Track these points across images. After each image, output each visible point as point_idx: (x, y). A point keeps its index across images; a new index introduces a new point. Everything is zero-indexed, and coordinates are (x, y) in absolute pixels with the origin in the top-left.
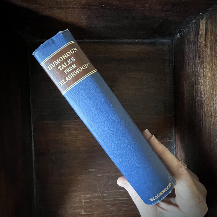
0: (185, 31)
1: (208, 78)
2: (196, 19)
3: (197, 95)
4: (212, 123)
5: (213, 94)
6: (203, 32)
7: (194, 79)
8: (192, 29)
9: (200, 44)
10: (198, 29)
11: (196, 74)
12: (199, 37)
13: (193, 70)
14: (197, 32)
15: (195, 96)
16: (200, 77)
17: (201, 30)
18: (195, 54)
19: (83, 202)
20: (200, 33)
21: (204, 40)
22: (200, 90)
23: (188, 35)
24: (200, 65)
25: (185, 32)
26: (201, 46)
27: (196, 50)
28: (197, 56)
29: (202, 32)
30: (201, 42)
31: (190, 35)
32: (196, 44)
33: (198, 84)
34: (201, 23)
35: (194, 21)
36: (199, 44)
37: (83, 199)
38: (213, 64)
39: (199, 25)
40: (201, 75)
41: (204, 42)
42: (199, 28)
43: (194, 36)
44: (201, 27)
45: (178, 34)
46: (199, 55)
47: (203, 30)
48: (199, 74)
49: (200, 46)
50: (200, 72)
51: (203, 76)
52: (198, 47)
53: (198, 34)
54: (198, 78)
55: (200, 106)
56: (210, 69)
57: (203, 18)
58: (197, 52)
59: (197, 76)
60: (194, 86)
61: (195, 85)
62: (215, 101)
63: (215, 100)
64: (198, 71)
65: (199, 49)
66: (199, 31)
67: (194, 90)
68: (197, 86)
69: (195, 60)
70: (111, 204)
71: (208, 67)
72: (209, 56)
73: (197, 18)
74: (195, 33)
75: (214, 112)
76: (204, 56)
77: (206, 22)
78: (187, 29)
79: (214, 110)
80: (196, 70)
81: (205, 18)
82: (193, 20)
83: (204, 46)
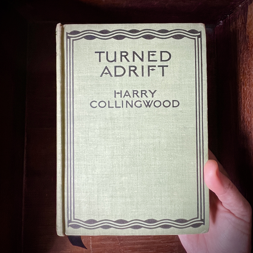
0: (230, 17)
2: (242, 4)
3: (246, 98)
7: (242, 77)
8: (239, 16)
9: (249, 34)
10: (245, 15)
11: (244, 71)
12: (247, 26)
13: (241, 66)
14: (245, 19)
15: (244, 99)
16: (249, 75)
17: (249, 17)
18: (242, 46)
19: (91, 246)
20: (248, 21)
22: (250, 92)
23: (234, 23)
24: (249, 60)
25: (230, 19)
26: (250, 36)
27: (244, 41)
28: (245, 49)
29: (250, 19)
30: (249, 31)
31: (236, 22)
32: (243, 33)
33: (247, 84)
34: (249, 9)
35: (240, 6)
36: (247, 35)
37: (91, 241)
39: (247, 11)
42: (247, 14)
43: (241, 23)
44: (249, 13)
45: (221, 22)
46: (248, 47)
48: (248, 72)
49: (248, 37)
50: (249, 69)
52: (246, 37)
53: (246, 21)
54: (247, 76)
55: (251, 112)
58: (245, 44)
59: (246, 73)
60: (243, 87)
61: (244, 85)
64: (247, 67)
65: (247, 40)
66: (246, 18)
67: (242, 91)
68: (246, 86)
69: (243, 54)
70: (130, 249)
73: (244, 2)
74: (243, 20)
78: (232, 15)
80: (244, 66)
82: (239, 4)
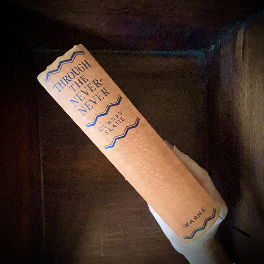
0: (220, 42)
1: (246, 97)
4: (251, 148)
5: (251, 115)
6: (241, 44)
7: (230, 97)
8: (229, 40)
11: (232, 92)
12: (236, 50)
14: (234, 44)
15: (232, 117)
16: (237, 96)
17: (238, 42)
18: (231, 69)
19: (102, 243)
20: (237, 46)
21: (242, 53)
22: (237, 111)
23: (224, 47)
25: (220, 44)
26: (239, 59)
28: (234, 72)
29: (239, 44)
30: (238, 55)
32: (232, 57)
33: (235, 103)
34: (238, 34)
35: (230, 31)
36: (236, 58)
37: (102, 238)
38: (253, 81)
39: (236, 36)
40: (238, 93)
41: (241, 56)
42: (236, 39)
43: (230, 48)
44: (238, 38)
45: (213, 46)
46: (236, 70)
47: (240, 42)
49: (237, 60)
50: (237, 90)
51: (240, 94)
52: (235, 60)
53: (235, 46)
56: (248, 86)
57: (240, 28)
58: (234, 67)
61: (232, 104)
64: (235, 88)
65: (236, 63)
66: (236, 43)
69: (232, 76)
71: (246, 84)
72: (247, 71)
73: (234, 27)
74: (232, 45)
75: (253, 135)
76: (242, 72)
77: (244, 32)
78: (223, 40)
80: (233, 87)
81: (242, 28)
82: (231, 29)
83: (242, 60)
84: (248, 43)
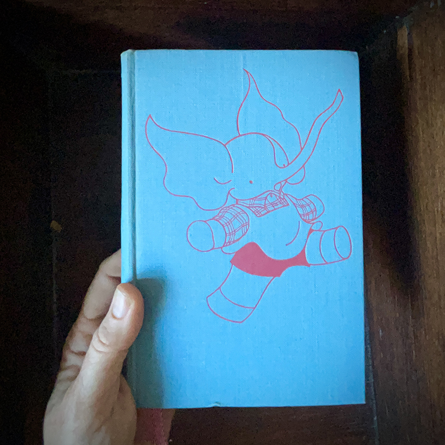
1: (421, 143)
4: (438, 235)
5: (434, 175)
6: (405, 53)
21: (408, 68)
41: (408, 73)
47: (404, 49)
57: (401, 27)
62: (440, 190)
63: (439, 188)
71: (420, 121)
75: (439, 212)
77: (409, 34)
79: (439, 209)
81: (405, 26)
84: (417, 52)
